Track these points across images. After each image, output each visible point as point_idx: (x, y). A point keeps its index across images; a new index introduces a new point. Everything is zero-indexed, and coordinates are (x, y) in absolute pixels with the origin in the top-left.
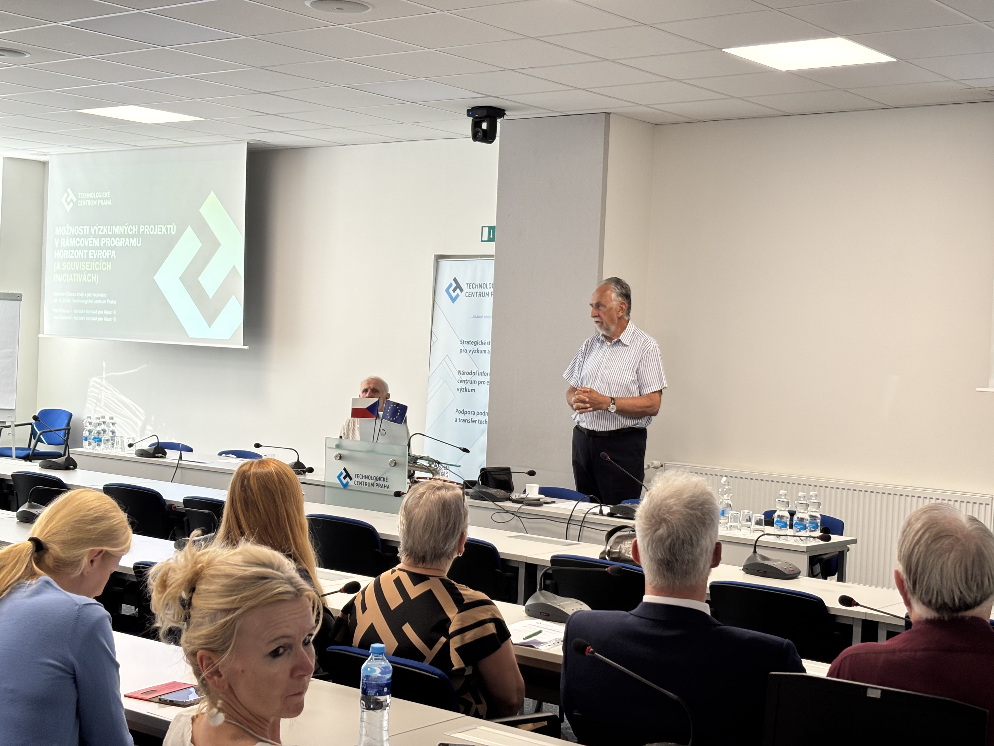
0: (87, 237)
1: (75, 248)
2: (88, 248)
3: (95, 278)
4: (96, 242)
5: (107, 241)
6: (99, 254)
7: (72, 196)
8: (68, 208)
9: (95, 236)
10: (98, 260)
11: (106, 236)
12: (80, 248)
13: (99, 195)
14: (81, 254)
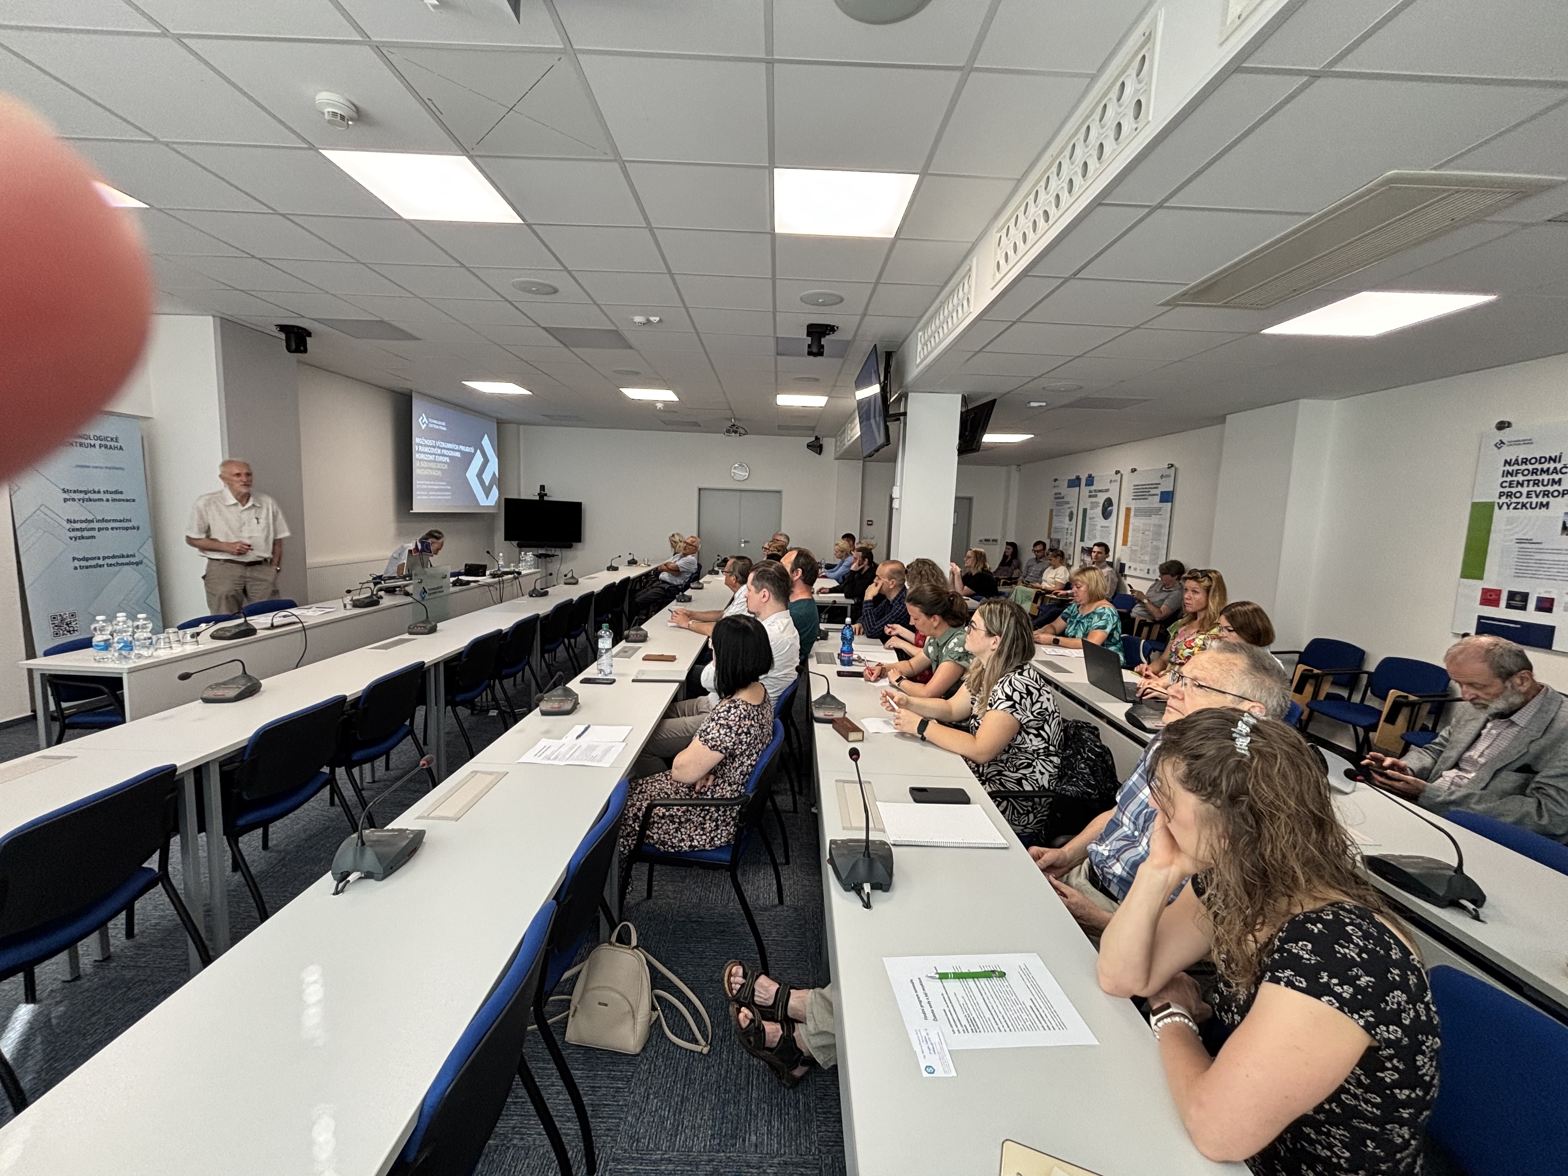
0: (434, 447)
1: (428, 453)
2: (436, 455)
3: (439, 473)
4: (439, 451)
5: (445, 452)
6: (441, 458)
7: (425, 420)
8: (423, 427)
9: (439, 448)
10: (440, 462)
11: (444, 448)
12: (431, 454)
13: (440, 423)
14: (432, 457)
